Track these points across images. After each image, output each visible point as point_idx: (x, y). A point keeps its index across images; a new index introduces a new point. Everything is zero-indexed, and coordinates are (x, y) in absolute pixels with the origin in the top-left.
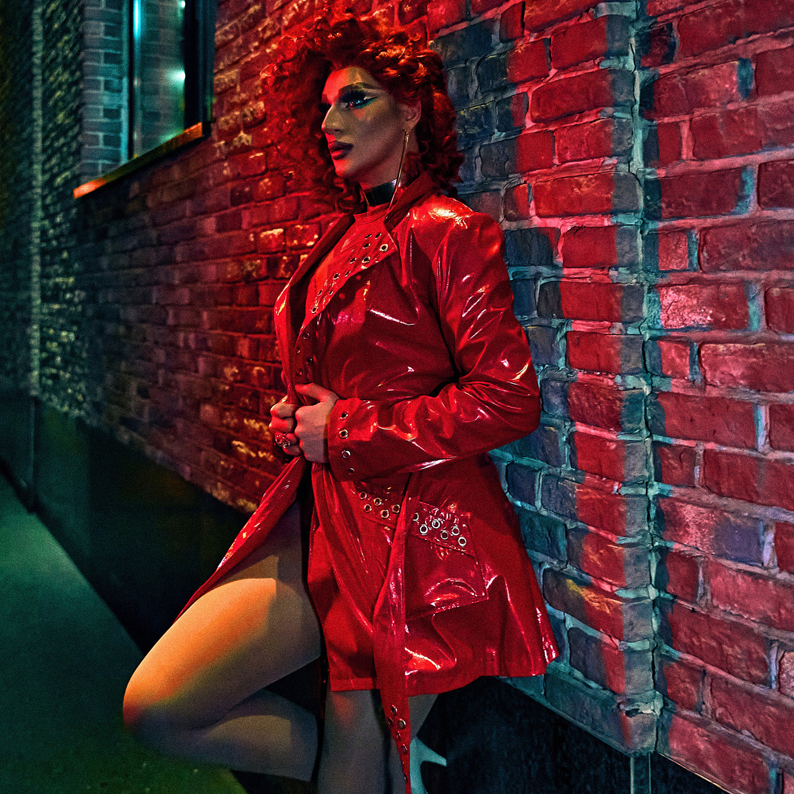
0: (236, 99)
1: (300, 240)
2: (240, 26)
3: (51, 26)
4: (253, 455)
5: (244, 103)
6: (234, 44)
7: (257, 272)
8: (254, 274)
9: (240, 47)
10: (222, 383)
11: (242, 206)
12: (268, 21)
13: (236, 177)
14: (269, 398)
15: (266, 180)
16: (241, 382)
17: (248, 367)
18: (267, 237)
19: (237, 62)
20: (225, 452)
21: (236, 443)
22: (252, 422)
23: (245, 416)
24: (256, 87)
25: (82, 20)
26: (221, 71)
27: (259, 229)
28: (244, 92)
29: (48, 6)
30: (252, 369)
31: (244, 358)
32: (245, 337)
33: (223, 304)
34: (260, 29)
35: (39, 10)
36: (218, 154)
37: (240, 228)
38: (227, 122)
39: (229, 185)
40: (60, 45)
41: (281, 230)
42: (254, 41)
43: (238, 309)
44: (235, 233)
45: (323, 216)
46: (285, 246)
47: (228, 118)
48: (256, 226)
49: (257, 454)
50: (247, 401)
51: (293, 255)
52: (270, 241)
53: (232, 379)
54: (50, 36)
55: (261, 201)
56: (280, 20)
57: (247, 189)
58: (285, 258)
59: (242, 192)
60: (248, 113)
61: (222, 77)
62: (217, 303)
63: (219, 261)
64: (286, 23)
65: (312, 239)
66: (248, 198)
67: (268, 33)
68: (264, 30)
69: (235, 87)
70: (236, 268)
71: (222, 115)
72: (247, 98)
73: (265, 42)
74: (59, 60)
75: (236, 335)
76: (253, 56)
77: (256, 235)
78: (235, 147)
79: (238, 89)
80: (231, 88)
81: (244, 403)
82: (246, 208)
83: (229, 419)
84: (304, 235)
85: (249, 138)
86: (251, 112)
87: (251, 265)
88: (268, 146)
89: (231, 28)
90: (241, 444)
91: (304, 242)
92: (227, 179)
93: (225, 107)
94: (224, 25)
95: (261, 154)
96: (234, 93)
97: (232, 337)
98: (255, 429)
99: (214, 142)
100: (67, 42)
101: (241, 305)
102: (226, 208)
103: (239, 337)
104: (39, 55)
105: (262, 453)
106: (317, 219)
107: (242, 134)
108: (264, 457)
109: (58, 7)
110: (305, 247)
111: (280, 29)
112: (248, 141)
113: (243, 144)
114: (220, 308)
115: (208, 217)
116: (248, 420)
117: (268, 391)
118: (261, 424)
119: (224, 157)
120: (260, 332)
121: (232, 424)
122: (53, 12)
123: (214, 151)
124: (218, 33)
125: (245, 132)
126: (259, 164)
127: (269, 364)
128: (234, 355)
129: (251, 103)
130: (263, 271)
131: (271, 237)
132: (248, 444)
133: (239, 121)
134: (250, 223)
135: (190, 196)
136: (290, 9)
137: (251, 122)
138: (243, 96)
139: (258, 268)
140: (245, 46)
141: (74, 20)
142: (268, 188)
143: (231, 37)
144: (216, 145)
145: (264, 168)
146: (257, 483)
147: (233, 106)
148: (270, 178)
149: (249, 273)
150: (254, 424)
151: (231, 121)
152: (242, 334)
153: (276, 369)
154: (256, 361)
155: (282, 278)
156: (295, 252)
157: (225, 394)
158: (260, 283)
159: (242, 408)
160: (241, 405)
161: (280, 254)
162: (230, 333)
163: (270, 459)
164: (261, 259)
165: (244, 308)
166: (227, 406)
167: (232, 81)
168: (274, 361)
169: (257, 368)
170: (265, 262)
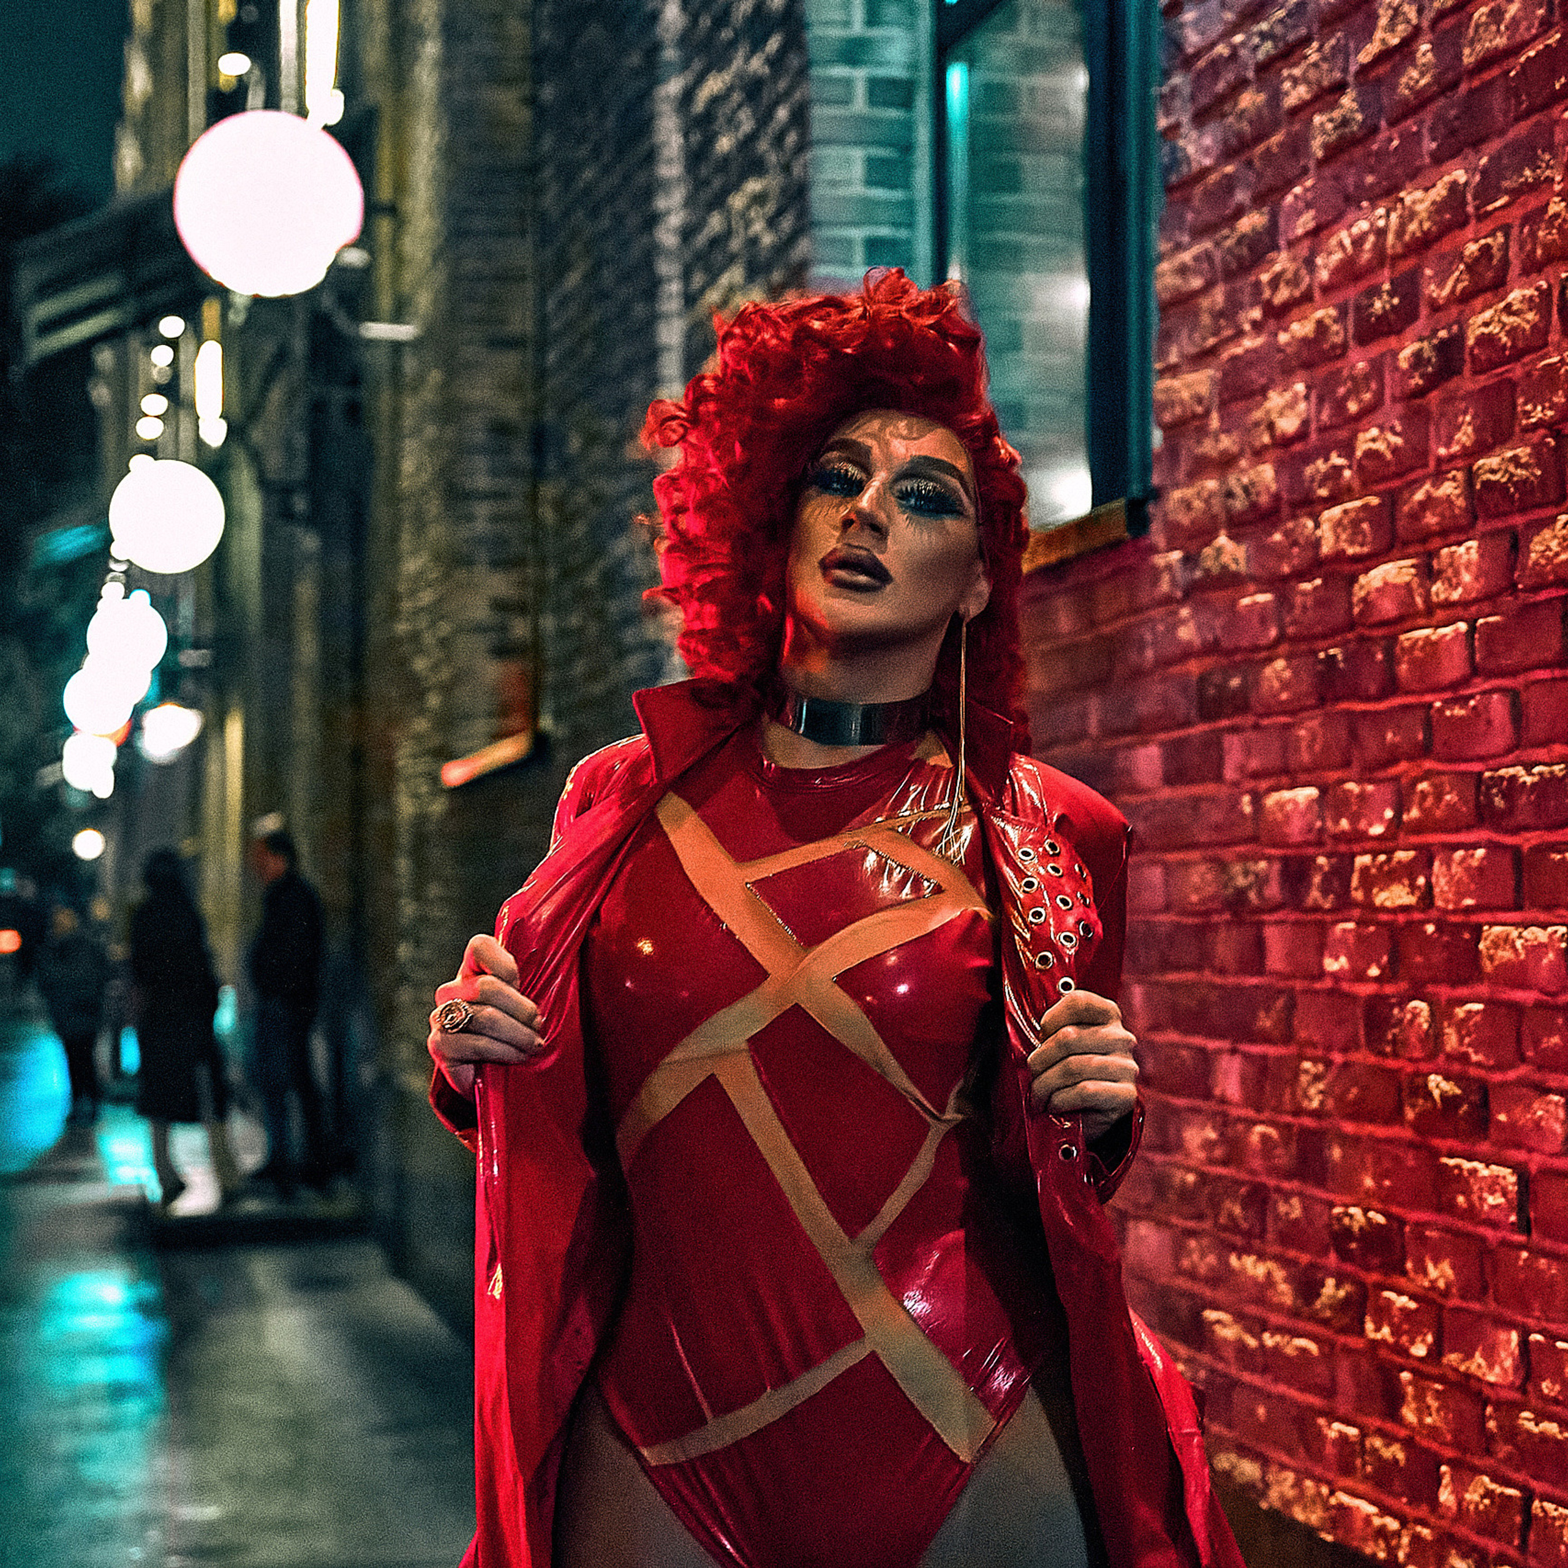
0: (1208, 448)
1: (1354, 819)
2: (1218, 256)
3: (710, 140)
4: (1252, 1342)
5: (1226, 463)
6: (1205, 303)
7: (1260, 893)
8: (1252, 895)
9: (1218, 315)
10: (1179, 1166)
11: (1225, 723)
12: (1282, 261)
13: (1211, 648)
14: (1287, 1201)
15: (1280, 664)
16: (1225, 1163)
17: (1240, 1127)
18: (1281, 805)
19: (1213, 351)
20: (1186, 1340)
21: (1211, 1315)
22: (1249, 1261)
23: (1233, 1248)
24: (1257, 424)
25: (802, 146)
26: (1172, 370)
27: (1264, 785)
28: (1228, 433)
29: (700, 79)
30: (1249, 1131)
31: (1229, 1103)
32: (1233, 1051)
33: (1178, 968)
34: (1265, 277)
35: (674, 87)
36: (1165, 586)
37: (1219, 778)
38: (1187, 505)
39: (1194, 667)
40: (737, 201)
41: (1312, 792)
42: (1252, 305)
43: (1218, 980)
44: (1208, 789)
45: (1403, 766)
46: (1322, 830)
47: (1190, 492)
48: (1256, 775)
49: (1261, 1341)
50: (1237, 1210)
51: (1341, 856)
52: (1287, 817)
53: (1201, 1155)
54: (704, 171)
55: (1268, 715)
56: (1309, 263)
57: (1235, 682)
58: (1321, 860)
59: (1222, 687)
60: (1238, 491)
61: (1174, 384)
62: (1167, 965)
63: (1172, 857)
64: (1324, 275)
65: (1381, 819)
66: (1240, 703)
67: (1283, 294)
68: (1275, 283)
69: (1207, 413)
70: (1209, 877)
71: (1177, 486)
72: (1235, 449)
73: (1278, 314)
74: (735, 244)
75: (1212, 1045)
76: (1248, 343)
77: (1257, 800)
78: (1207, 571)
79: (1215, 422)
80: (1195, 416)
81: (1231, 1216)
82: (1234, 730)
83: (1195, 1257)
84: (1363, 806)
85: (1240, 551)
86: (1246, 489)
87: (1246, 873)
88: (1285, 579)
89: (1196, 259)
90: (1222, 1316)
91: (1362, 825)
92: (1187, 653)
93: (1184, 467)
94: (1179, 247)
95: (1268, 597)
96: (1203, 431)
97: (1202, 1050)
98: (1254, 1279)
99: (1154, 550)
100: (759, 199)
101: (1222, 971)
102: (1187, 723)
103: (1219, 1052)
104: (675, 220)
105: (1272, 1335)
106: (1393, 771)
107: (1222, 540)
108: (1278, 1344)
109: (730, 90)
110: (1363, 836)
111: (1310, 288)
112: (1236, 561)
113: (1224, 567)
114: (1172, 977)
115: (1145, 743)
116: (1239, 1258)
117: (1286, 1185)
118: (1270, 1265)
119: (1179, 594)
120: (1266, 1038)
121: (1202, 1270)
122: (716, 101)
123: (1156, 574)
124: (1165, 266)
125: (1231, 537)
126: (1263, 621)
127: (1289, 1119)
128: (1208, 1095)
129: (1243, 463)
130: (1273, 890)
131: (1289, 807)
132: (1240, 1317)
133: (1217, 505)
134: (1241, 768)
135: (1100, 683)
136: (1333, 241)
137: (1243, 513)
138: (1226, 442)
139: (1261, 881)
140: (1230, 312)
141: (779, 140)
142: (1285, 685)
143: (1196, 283)
144: (1160, 560)
145: (1273, 633)
146: (1261, 1411)
147: (1201, 467)
148: (1289, 658)
149: (1242, 892)
150: (1253, 1267)
151: (1198, 504)
152: (1225, 1044)
153: (1304, 1131)
154: (1258, 1110)
155: (1317, 909)
156: (1343, 848)
157: (1186, 1194)
158: (1266, 917)
159: (1225, 1228)
160: (1222, 1220)
161: (1311, 851)
162: (1198, 1041)
163: (1289, 1351)
164: (1269, 859)
165: (1231, 980)
166: (1191, 1224)
167: (1199, 400)
168: (1298, 1112)
169: (1259, 1129)
170: (1277, 867)
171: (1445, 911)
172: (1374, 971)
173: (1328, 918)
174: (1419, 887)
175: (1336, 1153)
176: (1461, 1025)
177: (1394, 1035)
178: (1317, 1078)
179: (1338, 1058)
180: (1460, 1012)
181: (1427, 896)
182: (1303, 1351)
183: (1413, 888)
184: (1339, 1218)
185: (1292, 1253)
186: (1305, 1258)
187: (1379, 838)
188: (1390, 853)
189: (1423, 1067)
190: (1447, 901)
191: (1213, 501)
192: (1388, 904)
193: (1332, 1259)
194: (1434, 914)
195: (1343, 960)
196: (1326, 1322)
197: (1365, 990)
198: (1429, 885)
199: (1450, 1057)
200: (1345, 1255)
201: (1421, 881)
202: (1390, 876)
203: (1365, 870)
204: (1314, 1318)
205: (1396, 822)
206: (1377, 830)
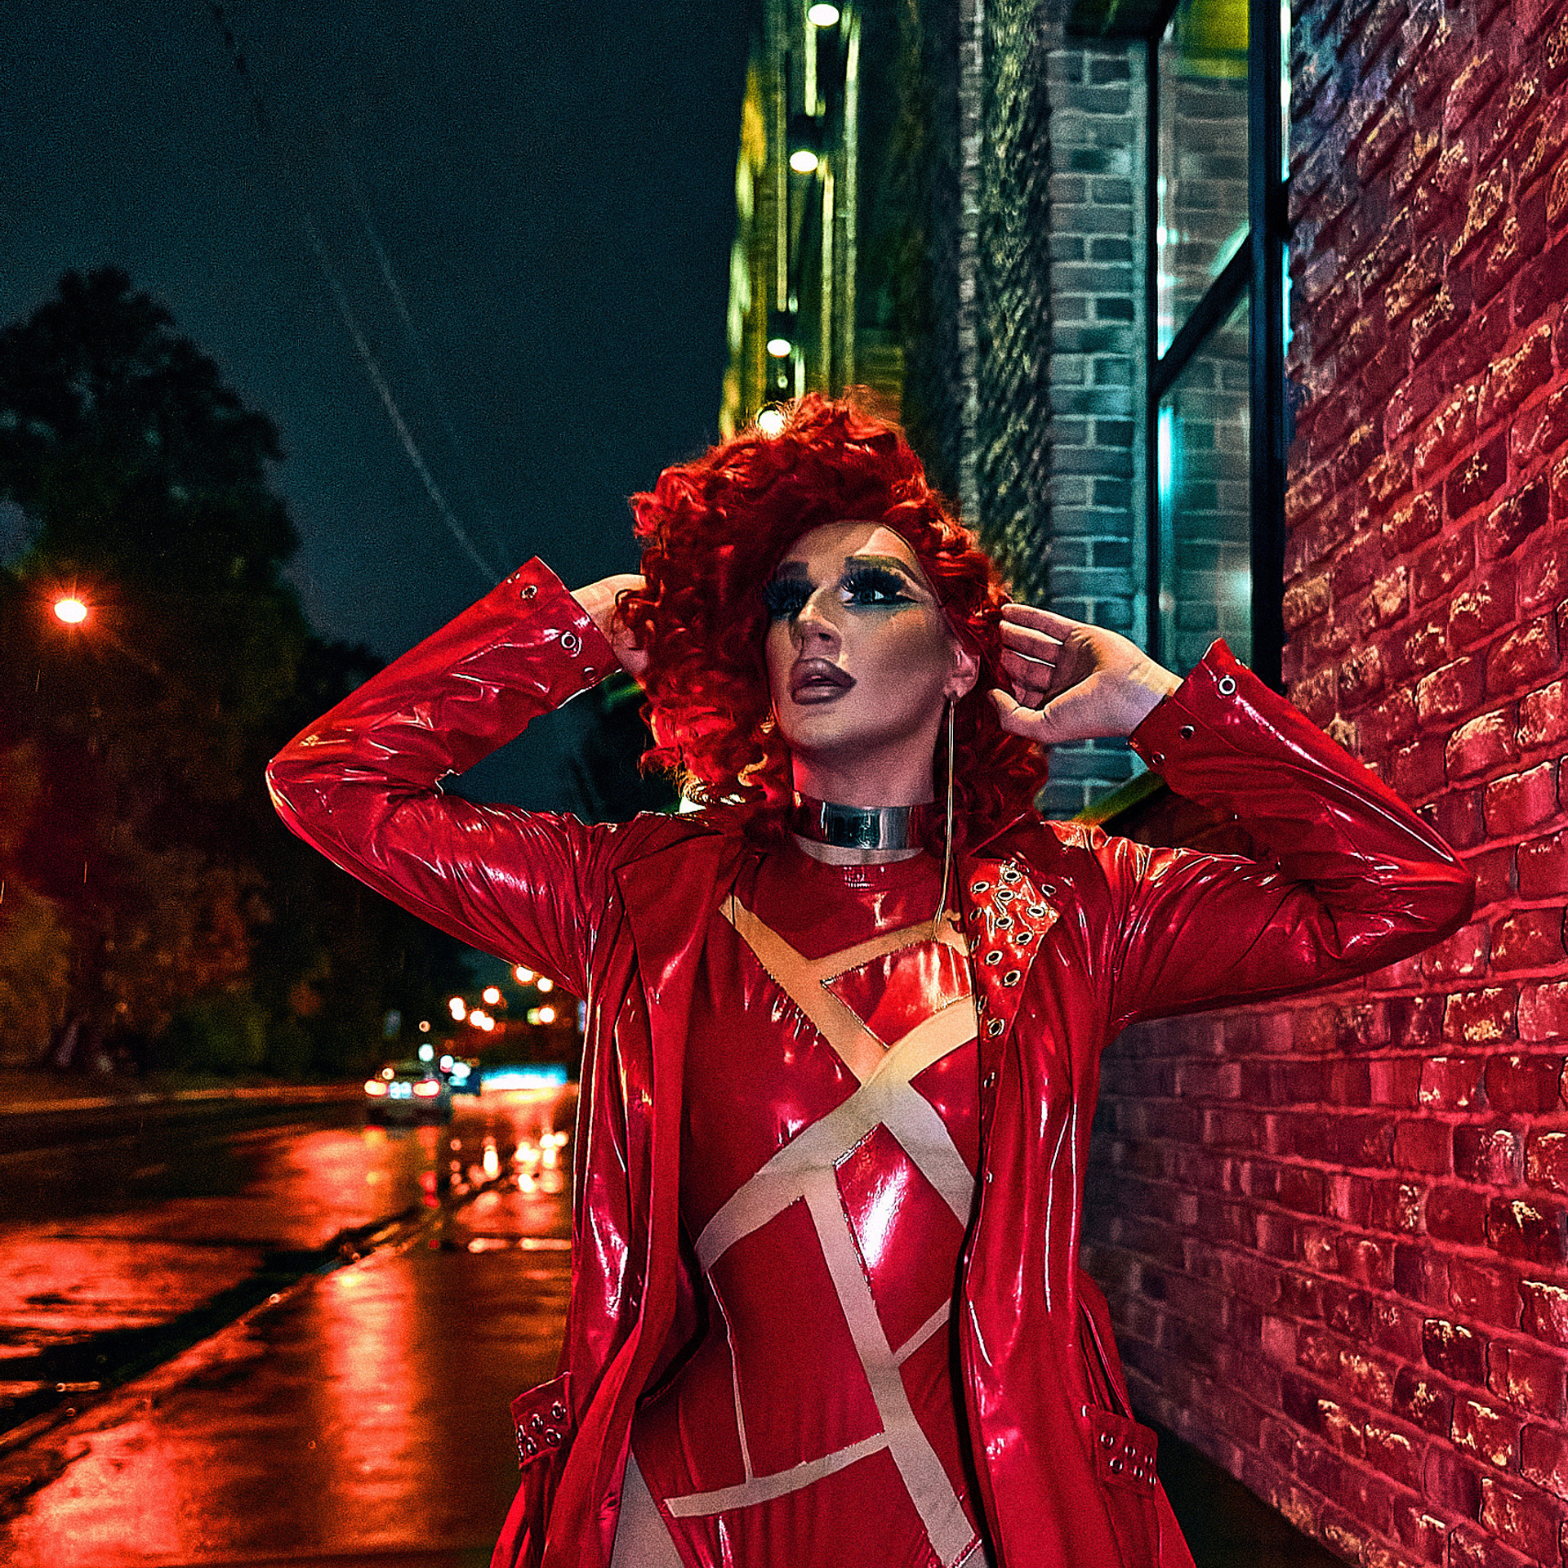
0: (1326, 641)
1: (1447, 961)
2: (1333, 471)
3: (994, 489)
4: (1357, 1432)
5: (1341, 650)
6: (1323, 515)
7: (1366, 1034)
8: (1360, 1035)
9: (1333, 523)
10: (1301, 1272)
12: (1386, 461)
16: (1339, 1272)
17: (1350, 1241)
19: (1328, 558)
20: (1305, 1422)
21: (1326, 1404)
22: (1355, 1360)
23: (1342, 1346)
24: (1364, 612)
25: (1047, 477)
26: (1298, 579)
28: (1342, 625)
30: (1356, 1245)
31: (1340, 1220)
32: (1345, 1174)
33: (1302, 1100)
34: (1371, 478)
35: (973, 457)
38: (1307, 692)
40: (1010, 530)
42: (1361, 507)
43: (1331, 1110)
45: (1493, 907)
46: (1417, 973)
47: (1311, 682)
49: (1364, 1432)
50: (1346, 1314)
51: (1435, 996)
53: (1318, 1264)
54: (991, 513)
56: (1410, 455)
58: (1418, 1000)
60: (1350, 674)
61: (1300, 590)
62: (1293, 1099)
63: (1297, 1004)
64: (1422, 462)
65: (1471, 959)
67: (1387, 490)
68: (1379, 482)
69: (1326, 611)
70: (1326, 1020)
71: (1300, 678)
72: (1347, 638)
73: (1382, 509)
74: (1009, 561)
75: (1329, 1167)
76: (1358, 541)
79: (1331, 618)
80: (1316, 615)
81: (1341, 1317)
83: (1312, 1352)
84: (1455, 950)
85: (1351, 728)
86: (1355, 670)
87: (1356, 1015)
88: (1388, 747)
89: (1316, 477)
90: (1333, 1406)
91: (1455, 966)
93: (1306, 661)
94: (1303, 472)
95: (1374, 765)
96: (1322, 628)
97: (1319, 1172)
98: (1359, 1375)
100: (1022, 524)
101: (1335, 1104)
103: (1333, 1173)
105: (1373, 1428)
106: (1483, 913)
107: (1337, 720)
108: (1378, 1436)
109: (1006, 448)
110: (1456, 976)
111: (1409, 478)
112: (1348, 737)
114: (1298, 1108)
116: (1347, 1357)
117: (1387, 1295)
118: (1372, 1365)
120: (1369, 1162)
121: (1318, 1363)
122: (998, 458)
124: (1292, 491)
125: (1342, 717)
127: (1390, 1235)
128: (1325, 1213)
129: (1354, 649)
130: (1379, 1030)
132: (1346, 1407)
133: (1332, 690)
136: (1430, 429)
137: (1353, 693)
138: (1340, 633)
139: (1368, 1022)
140: (1342, 518)
141: (1034, 476)
143: (1317, 499)
146: (1364, 1493)
147: (1320, 659)
149: (1351, 1032)
150: (1360, 1367)
151: (1316, 691)
152: (1338, 1168)
153: (1401, 1248)
154: (1365, 1227)
155: (1413, 1045)
156: (1438, 988)
157: (1307, 1296)
158: (1373, 1054)
159: (1335, 1328)
160: (1334, 1321)
161: (1410, 993)
162: (1317, 1164)
163: (1387, 1444)
164: (1375, 1002)
165: (1343, 1110)
166: (1310, 1322)
167: (1318, 599)
168: (1397, 1229)
169: (1365, 1243)
170: (1381, 1007)
171: (1529, 1044)
172: (1464, 1102)
173: (1424, 1053)
174: (1504, 1022)
175: (1429, 1269)
176: (1542, 1153)
177: (1481, 1161)
178: (1414, 1200)
179: (1432, 1182)
180: (1543, 1141)
181: (1511, 1031)
182: (1399, 1445)
183: (1500, 1022)
184: (1429, 1328)
185: (1390, 1356)
186: (1401, 1362)
187: (1469, 976)
188: (1479, 991)
189: (1509, 1193)
190: (1530, 1033)
191: (1329, 688)
192: (1476, 1038)
193: (1424, 1365)
194: (1518, 1046)
195: (1436, 1092)
196: (1419, 1422)
197: (1455, 1119)
198: (1514, 1018)
199: (1532, 1184)
200: (1435, 1363)
201: (1507, 1015)
202: (1478, 1011)
203: (1456, 1007)
204: (1408, 1416)
205: (1486, 960)
206: (1467, 969)
